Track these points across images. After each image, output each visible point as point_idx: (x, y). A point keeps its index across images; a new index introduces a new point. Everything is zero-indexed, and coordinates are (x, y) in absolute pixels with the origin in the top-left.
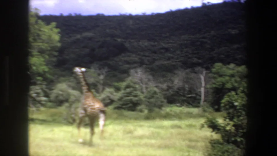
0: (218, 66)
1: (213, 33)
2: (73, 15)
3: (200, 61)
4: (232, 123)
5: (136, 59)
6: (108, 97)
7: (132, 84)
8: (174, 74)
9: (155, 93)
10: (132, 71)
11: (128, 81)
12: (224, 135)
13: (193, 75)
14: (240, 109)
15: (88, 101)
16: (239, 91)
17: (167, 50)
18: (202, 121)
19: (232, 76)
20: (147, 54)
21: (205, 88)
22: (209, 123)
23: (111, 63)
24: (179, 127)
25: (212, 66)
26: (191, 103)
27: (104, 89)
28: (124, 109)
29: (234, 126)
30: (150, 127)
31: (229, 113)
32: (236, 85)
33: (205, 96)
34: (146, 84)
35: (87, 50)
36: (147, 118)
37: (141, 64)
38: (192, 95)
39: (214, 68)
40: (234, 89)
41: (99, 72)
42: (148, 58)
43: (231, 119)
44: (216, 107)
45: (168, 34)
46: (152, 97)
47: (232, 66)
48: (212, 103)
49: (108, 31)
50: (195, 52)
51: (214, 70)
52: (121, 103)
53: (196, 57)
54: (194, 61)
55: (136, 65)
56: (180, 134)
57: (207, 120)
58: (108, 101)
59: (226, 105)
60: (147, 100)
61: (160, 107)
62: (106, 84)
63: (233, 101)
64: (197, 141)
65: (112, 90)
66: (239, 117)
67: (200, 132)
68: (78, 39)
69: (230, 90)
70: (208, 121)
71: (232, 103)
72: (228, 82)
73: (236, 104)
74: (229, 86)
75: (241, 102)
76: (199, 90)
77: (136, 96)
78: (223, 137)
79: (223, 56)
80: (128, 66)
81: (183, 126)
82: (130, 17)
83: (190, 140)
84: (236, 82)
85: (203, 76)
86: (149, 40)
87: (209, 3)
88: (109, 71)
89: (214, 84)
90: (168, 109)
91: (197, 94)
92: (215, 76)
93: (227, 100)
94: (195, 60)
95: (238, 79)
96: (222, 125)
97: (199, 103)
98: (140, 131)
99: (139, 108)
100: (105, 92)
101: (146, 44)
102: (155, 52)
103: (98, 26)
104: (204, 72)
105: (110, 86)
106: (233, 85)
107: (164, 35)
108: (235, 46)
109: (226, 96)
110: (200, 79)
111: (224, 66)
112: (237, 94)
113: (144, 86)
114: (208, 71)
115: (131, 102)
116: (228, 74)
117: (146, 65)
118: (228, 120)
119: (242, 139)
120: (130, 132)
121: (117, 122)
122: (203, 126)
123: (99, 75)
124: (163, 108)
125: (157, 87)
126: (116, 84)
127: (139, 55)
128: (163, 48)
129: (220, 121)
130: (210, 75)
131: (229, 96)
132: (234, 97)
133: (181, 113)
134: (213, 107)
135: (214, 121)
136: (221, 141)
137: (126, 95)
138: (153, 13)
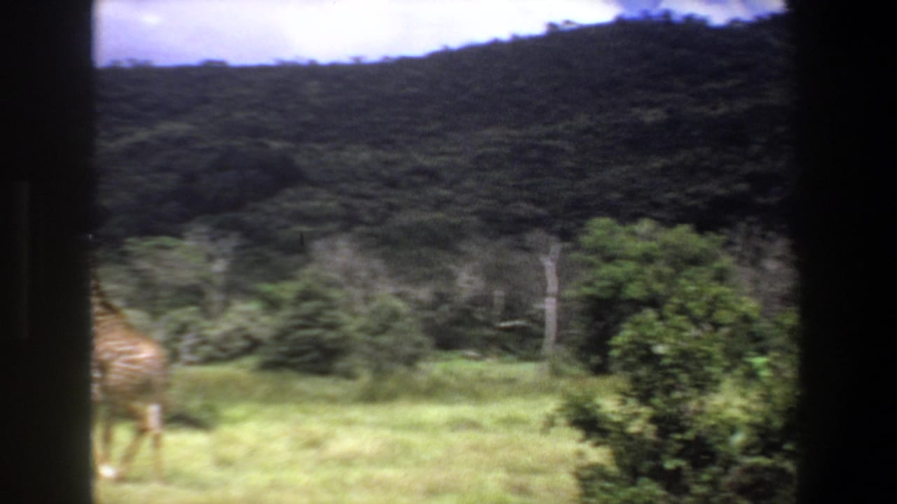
0: (603, 228)
1: (582, 120)
2: (126, 64)
3: (541, 211)
4: (646, 411)
5: (332, 205)
6: (240, 329)
7: (319, 288)
8: (459, 253)
9: (395, 315)
10: (319, 246)
11: (307, 276)
12: (622, 449)
13: (519, 258)
14: (672, 366)
15: (113, 340)
16: (668, 309)
17: (432, 175)
18: (550, 405)
19: (647, 258)
20: (366, 188)
21: (560, 299)
22: (572, 411)
23: (248, 218)
24: (473, 425)
25: (581, 225)
26: (511, 346)
27: (226, 305)
28: (293, 367)
29: (654, 420)
30: (379, 425)
31: (636, 380)
32: (659, 287)
33: (561, 325)
34: (365, 286)
35: (171, 180)
36: (370, 397)
37: (349, 221)
38: (518, 323)
39: (587, 233)
40: (654, 302)
41: (211, 248)
42: (369, 203)
43: (645, 399)
44: (595, 359)
45: (435, 126)
46: (384, 329)
47: (645, 226)
48: (582, 348)
49: (239, 116)
50: (527, 182)
51: (586, 240)
52: (284, 349)
53: (527, 200)
54: (522, 213)
55: (331, 226)
56: (475, 448)
57: (565, 402)
58: (241, 344)
59: (625, 354)
60: (369, 338)
61: (411, 361)
62: (234, 289)
63: (650, 342)
64: (534, 471)
65: (253, 306)
66: (668, 390)
67: (544, 440)
68: (142, 145)
69: (638, 305)
70: (569, 406)
71: (648, 348)
72: (631, 280)
73: (660, 349)
74: (634, 291)
75: (675, 344)
76: (538, 306)
77: (331, 326)
78: (618, 457)
79: (616, 196)
80: (305, 229)
81: (487, 422)
82: (312, 71)
83: (512, 469)
84: (660, 277)
85: (552, 260)
86: (375, 145)
87: (568, 22)
88: (243, 247)
89: (589, 284)
90: (436, 367)
91: (532, 319)
92: (591, 258)
93: (632, 337)
94: (525, 209)
95: (667, 270)
96: (616, 418)
97: (539, 347)
98: (346, 442)
99: (340, 365)
100: (231, 315)
101: (365, 156)
102: (392, 184)
103: (206, 101)
104: (556, 247)
105: (249, 294)
106: (649, 290)
107: (420, 129)
108: (657, 163)
109: (626, 325)
110: (542, 268)
111: (618, 228)
112: (662, 318)
113: (358, 293)
114: (567, 245)
115: (317, 344)
116: (633, 253)
117: (367, 224)
118: (632, 403)
119: (681, 463)
120: (314, 443)
121: (271, 410)
122: (550, 423)
123: (211, 258)
124: (423, 365)
125: (400, 295)
126: (267, 287)
127: (340, 192)
128: (421, 171)
129: (609, 405)
130: (575, 256)
131: (637, 324)
132: (651, 326)
133: (482, 378)
134: (584, 360)
135: (588, 406)
136: (613, 469)
137: (299, 322)
138: (387, 58)
